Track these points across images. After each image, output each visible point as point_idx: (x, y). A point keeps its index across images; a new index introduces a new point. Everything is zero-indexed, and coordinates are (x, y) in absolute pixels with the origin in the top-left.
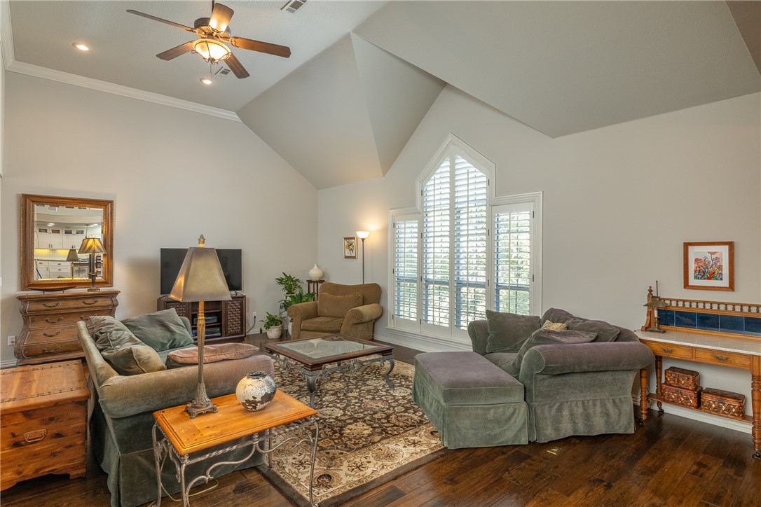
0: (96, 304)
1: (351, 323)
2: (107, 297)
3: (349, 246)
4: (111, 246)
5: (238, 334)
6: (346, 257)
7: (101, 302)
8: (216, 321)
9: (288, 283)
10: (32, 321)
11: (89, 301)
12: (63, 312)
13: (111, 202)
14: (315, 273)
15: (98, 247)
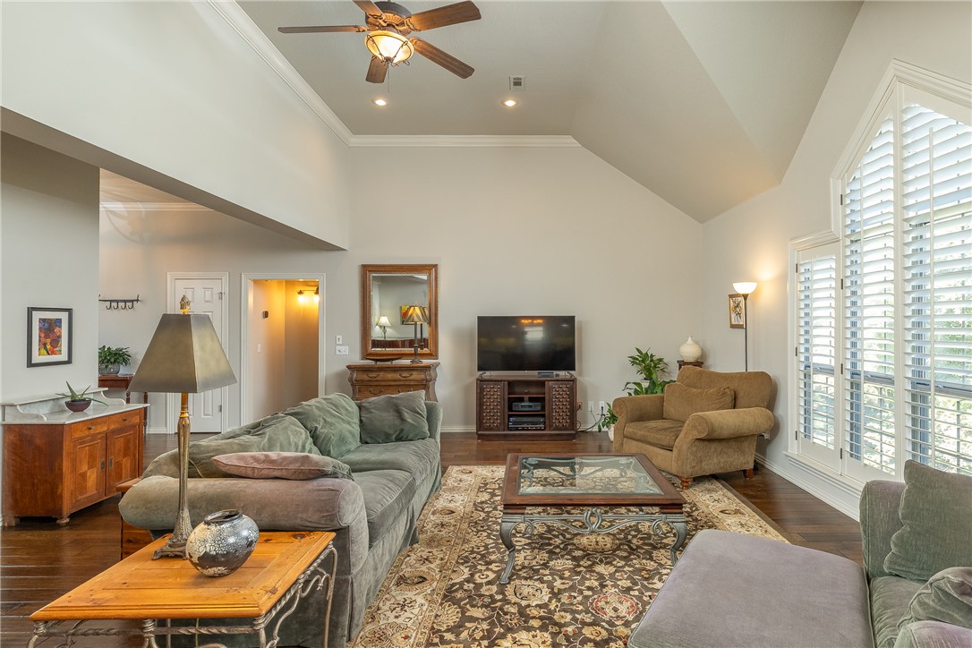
0: (411, 378)
1: (691, 437)
2: (421, 371)
3: (736, 307)
4: (436, 314)
5: (566, 429)
6: (733, 326)
7: (416, 376)
8: (539, 408)
9: (648, 364)
10: (360, 391)
11: (405, 374)
12: (383, 383)
13: (435, 266)
14: (690, 351)
15: (417, 315)
